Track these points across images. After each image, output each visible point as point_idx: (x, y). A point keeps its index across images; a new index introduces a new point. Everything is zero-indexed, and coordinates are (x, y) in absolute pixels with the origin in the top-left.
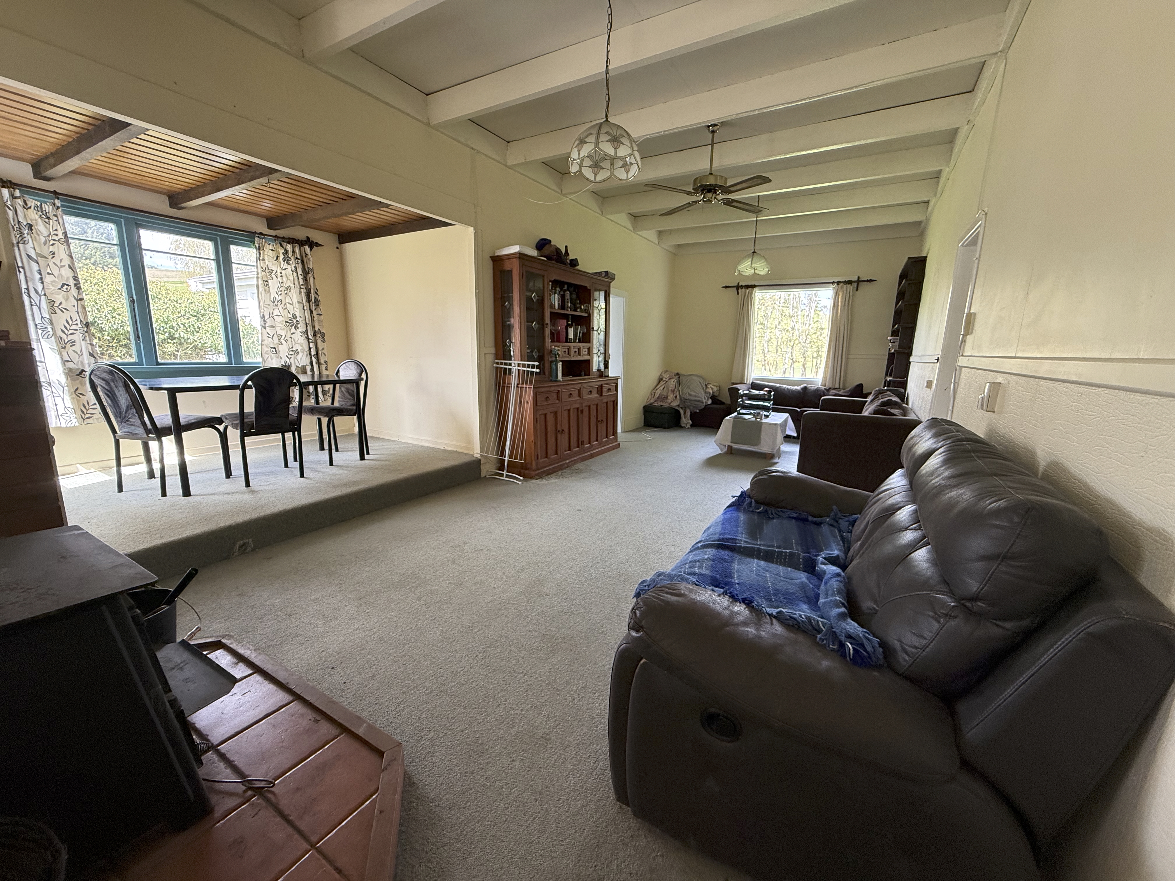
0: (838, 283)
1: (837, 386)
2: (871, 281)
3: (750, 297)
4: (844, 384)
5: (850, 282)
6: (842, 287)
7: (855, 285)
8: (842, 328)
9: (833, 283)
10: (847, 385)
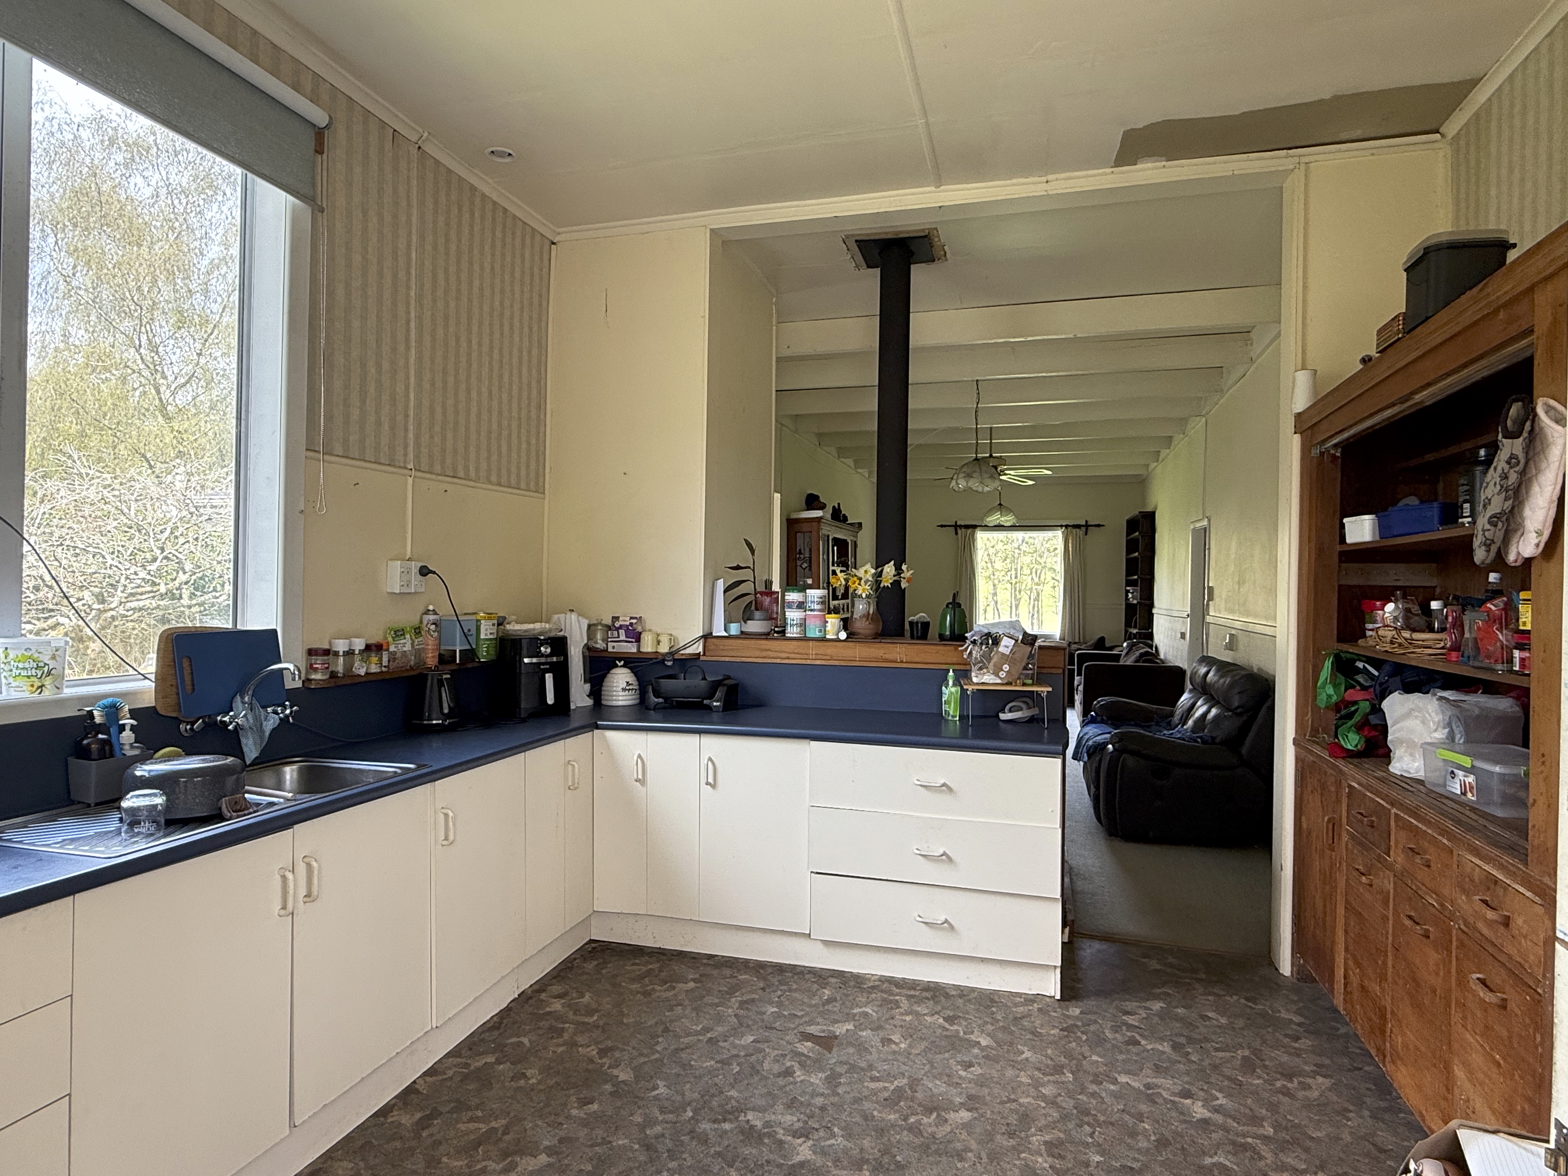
0: (1067, 526)
1: (1077, 640)
2: (1099, 526)
3: (972, 539)
4: (1084, 638)
5: (1078, 526)
6: (1071, 532)
7: (1084, 529)
8: (1076, 576)
9: (1061, 526)
10: (1088, 638)
